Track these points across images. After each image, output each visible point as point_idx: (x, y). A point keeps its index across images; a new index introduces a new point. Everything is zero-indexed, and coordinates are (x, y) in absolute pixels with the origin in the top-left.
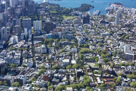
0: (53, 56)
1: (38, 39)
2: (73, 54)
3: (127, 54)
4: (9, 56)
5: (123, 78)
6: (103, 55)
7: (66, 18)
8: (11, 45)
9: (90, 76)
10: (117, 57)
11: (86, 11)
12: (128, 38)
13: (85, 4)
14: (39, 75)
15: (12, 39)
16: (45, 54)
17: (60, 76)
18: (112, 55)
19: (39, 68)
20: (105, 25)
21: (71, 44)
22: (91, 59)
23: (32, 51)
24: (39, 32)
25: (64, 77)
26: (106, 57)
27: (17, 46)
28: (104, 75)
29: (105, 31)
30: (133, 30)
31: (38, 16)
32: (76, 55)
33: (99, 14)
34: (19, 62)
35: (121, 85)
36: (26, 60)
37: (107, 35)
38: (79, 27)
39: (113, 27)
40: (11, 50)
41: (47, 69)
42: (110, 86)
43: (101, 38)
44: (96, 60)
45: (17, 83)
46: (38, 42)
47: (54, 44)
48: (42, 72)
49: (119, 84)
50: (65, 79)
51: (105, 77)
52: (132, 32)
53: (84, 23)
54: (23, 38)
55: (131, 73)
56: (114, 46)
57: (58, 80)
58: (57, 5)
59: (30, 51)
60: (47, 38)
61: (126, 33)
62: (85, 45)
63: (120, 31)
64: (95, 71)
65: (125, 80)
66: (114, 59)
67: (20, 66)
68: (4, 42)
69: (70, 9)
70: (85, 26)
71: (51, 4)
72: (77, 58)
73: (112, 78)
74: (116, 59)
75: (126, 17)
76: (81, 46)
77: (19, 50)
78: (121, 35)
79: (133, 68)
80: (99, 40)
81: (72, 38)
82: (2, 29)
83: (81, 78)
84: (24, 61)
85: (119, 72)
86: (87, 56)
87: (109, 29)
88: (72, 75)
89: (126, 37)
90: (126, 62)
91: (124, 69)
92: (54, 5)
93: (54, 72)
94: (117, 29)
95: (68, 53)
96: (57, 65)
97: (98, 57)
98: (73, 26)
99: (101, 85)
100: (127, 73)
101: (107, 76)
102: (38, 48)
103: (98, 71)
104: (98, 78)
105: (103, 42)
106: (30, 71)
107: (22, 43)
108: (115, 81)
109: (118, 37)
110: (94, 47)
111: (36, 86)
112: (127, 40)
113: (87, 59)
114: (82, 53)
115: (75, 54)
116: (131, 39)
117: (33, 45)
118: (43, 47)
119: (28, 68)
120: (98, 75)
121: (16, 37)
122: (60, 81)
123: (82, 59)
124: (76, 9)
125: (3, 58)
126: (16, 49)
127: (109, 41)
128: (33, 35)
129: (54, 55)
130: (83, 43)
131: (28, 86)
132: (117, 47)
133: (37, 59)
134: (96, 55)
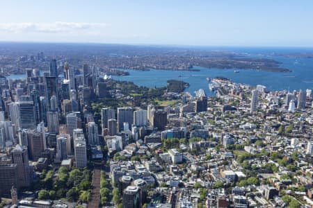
0: (200, 167)
2: (228, 161)
7: (162, 104)
8: (114, 152)
10: (303, 162)
12: (291, 132)
16: (180, 163)
18: (293, 160)
22: (265, 168)
27: (126, 153)
29: (242, 122)
32: (235, 162)
34: (153, 179)
36: (160, 176)
39: (250, 115)
43: (251, 134)
46: (156, 144)
47: (183, 146)
52: (287, 121)
53: (199, 110)
57: (244, 206)
60: (165, 137)
63: (267, 121)
64: (291, 186)
69: (155, 89)
71: (120, 82)
72: (241, 168)
74: (303, 165)
77: (136, 160)
78: (276, 127)
84: (157, 178)
86: (252, 163)
88: (259, 195)
93: (223, 192)
95: (219, 161)
97: (274, 164)
98: (184, 116)
102: (164, 154)
103: (294, 186)
104: (306, 198)
107: (132, 147)
113: (257, 169)
115: (231, 161)
116: (297, 133)
118: (175, 152)
119: (174, 188)
120: (302, 193)
121: (119, 138)
123: (249, 168)
124: (167, 89)
133: (176, 173)
134: (267, 161)
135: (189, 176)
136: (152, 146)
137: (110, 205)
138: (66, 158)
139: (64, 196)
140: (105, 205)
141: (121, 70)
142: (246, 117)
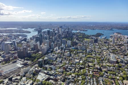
1: (68, 49)
2: (82, 58)
3: (112, 60)
4: (51, 56)
5: (105, 73)
6: (98, 59)
7: (86, 40)
9: (87, 69)
10: (106, 61)
11: (99, 36)
13: (99, 33)
14: (62, 66)
15: (55, 48)
16: (68, 56)
17: (71, 68)
18: (103, 60)
20: (106, 44)
21: (83, 52)
22: (91, 61)
23: (63, 55)
24: (69, 46)
25: (73, 69)
26: (99, 61)
28: (94, 70)
29: (105, 47)
30: (122, 48)
31: (72, 38)
32: (84, 58)
33: (105, 38)
34: (55, 59)
35: (103, 77)
36: (59, 59)
37: (105, 49)
39: (110, 45)
40: (54, 54)
41: (67, 64)
42: (96, 76)
43: (101, 51)
44: (94, 62)
45: (50, 69)
46: (67, 51)
47: (74, 52)
48: (64, 65)
49: (102, 76)
50: (73, 70)
51: (95, 71)
52: (121, 48)
53: (94, 42)
54: (61, 48)
55: (111, 71)
56: (106, 55)
57: (69, 70)
58: (84, 33)
59: (62, 55)
60: (72, 49)
61: (117, 49)
62: (90, 54)
63: (113, 48)
64: (91, 67)
65: (106, 74)
66: (104, 62)
67: (55, 61)
68: (52, 50)
69: (90, 35)
71: (81, 33)
72: (84, 60)
73: (99, 72)
74: (105, 62)
75: (121, 40)
76: (88, 54)
78: (113, 50)
79: (113, 68)
80: (99, 52)
81: (84, 50)
83: (82, 70)
84: (57, 59)
85: (104, 70)
86: (89, 59)
88: (78, 68)
89: (116, 51)
90: (110, 65)
91: (108, 68)
92: (82, 33)
94: (112, 46)
95: (80, 57)
96: (72, 62)
97: (95, 61)
98: (88, 44)
99: (91, 75)
100: (109, 70)
101: (96, 71)
102: (66, 53)
103: (92, 67)
104: (91, 72)
105: (101, 53)
106: (58, 64)
107: (59, 51)
108: (100, 74)
109: (111, 51)
110: (94, 55)
111: (58, 72)
112: (116, 52)
113: (89, 61)
114: (87, 58)
116: (119, 52)
117: (64, 52)
119: (58, 62)
120: (91, 70)
121: (57, 48)
122: (71, 71)
123: (86, 61)
124: (93, 36)
125: (48, 57)
126: (56, 53)
127: (104, 53)
128: (66, 47)
129: (72, 57)
130: (89, 53)
131: (54, 71)
132: (108, 56)
133: (64, 59)
141: (86, 30)
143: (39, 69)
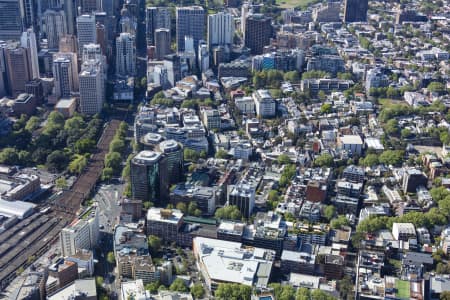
0: (302, 126)
1: (235, 72)
2: (362, 118)
8: (156, 90)
15: (155, 70)
16: (270, 117)
17: (357, 186)
19: (276, 163)
20: (418, 26)
21: (341, 87)
22: (426, 135)
23: (230, 110)
24: (227, 50)
27: (176, 94)
29: (427, 45)
32: (373, 121)
34: (205, 143)
36: (223, 138)
37: (442, 57)
38: (338, 32)
40: (164, 106)
41: (298, 164)
43: (430, 70)
44: (443, 137)
45: (232, 209)
46: (237, 81)
47: (287, 87)
48: (291, 176)
50: (372, 196)
53: (350, 19)
54: (187, 68)
57: (353, 202)
59: (223, 109)
60: (260, 67)
62: (390, 90)
68: (130, 82)
70: (357, 28)
72: (381, 132)
77: (189, 107)
82: (119, 39)
83: (423, 195)
84: (217, 141)
86: (406, 124)
87: (437, 41)
88: (391, 185)
93: (327, 174)
95: (344, 116)
97: (447, 129)
98: (317, 28)
102: (245, 98)
110: (421, 99)
113: (413, 135)
114: (390, 116)
115: (367, 118)
117: (222, 89)
118: (263, 96)
119: (240, 161)
121: (169, 65)
122: (361, 205)
123: (397, 133)
126: (177, 104)
131: (274, 218)
133: (254, 135)
134: (437, 123)
135: (279, 141)
136: (228, 82)
137: (116, 182)
138: (68, 97)
139: (43, 161)
140: (107, 182)
142: (439, 35)
143: (173, 217)
